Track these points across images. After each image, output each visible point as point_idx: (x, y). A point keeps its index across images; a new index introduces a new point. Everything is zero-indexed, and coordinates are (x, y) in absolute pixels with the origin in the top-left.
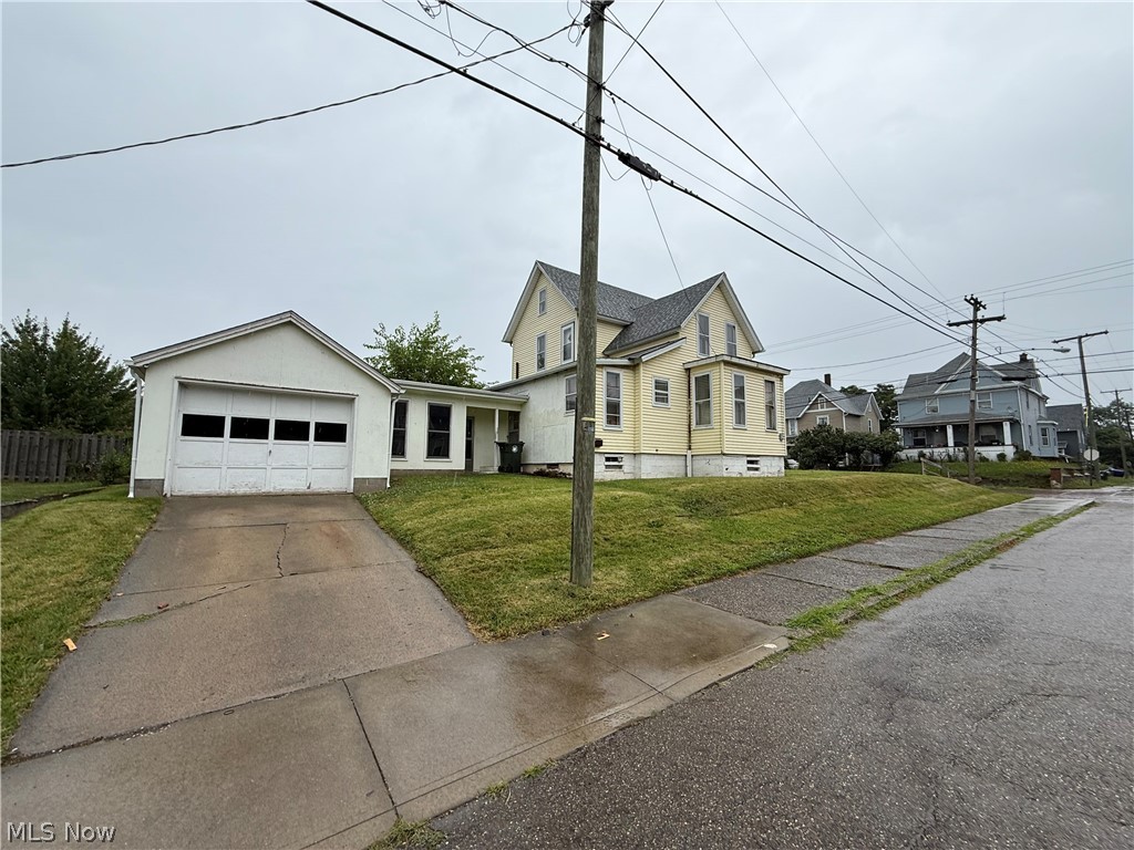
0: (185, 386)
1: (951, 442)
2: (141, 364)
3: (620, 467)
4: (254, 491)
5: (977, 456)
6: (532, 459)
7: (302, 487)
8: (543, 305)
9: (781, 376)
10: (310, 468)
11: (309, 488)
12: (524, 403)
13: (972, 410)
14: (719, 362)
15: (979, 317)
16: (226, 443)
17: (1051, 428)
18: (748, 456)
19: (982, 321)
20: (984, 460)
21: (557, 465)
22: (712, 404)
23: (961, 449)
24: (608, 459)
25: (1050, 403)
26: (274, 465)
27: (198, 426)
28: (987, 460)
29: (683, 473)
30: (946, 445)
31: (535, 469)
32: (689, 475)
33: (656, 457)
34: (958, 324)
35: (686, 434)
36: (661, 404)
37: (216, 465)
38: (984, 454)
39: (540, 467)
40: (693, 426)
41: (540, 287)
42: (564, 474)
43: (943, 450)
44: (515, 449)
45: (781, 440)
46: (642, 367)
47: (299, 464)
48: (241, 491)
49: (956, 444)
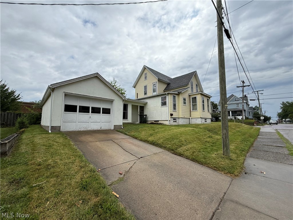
0: (66, 95)
1: (231, 115)
2: (54, 87)
3: (176, 121)
4: (86, 129)
5: (237, 118)
6: (149, 119)
7: (99, 128)
8: (146, 78)
9: (210, 98)
10: (101, 122)
11: (101, 128)
12: (146, 104)
13: (243, 107)
14: (199, 94)
15: (244, 85)
16: (78, 114)
17: (251, 112)
18: (205, 118)
19: (245, 86)
20: (238, 119)
21: (158, 121)
22: (197, 104)
23: (233, 117)
24: (174, 119)
25: (250, 106)
26: (91, 121)
27: (70, 109)
28: (239, 119)
29: (189, 123)
30: (230, 116)
31: (150, 122)
32: (191, 123)
33: (184, 119)
34: (239, 87)
35: (189, 112)
36: (184, 105)
37: (75, 121)
38: (238, 118)
39: (152, 122)
40: (192, 110)
41: (145, 72)
42: (161, 123)
43: (229, 117)
44: (145, 117)
45: (210, 114)
46: (180, 95)
47: (98, 121)
48: (82, 129)
49: (232, 116)
